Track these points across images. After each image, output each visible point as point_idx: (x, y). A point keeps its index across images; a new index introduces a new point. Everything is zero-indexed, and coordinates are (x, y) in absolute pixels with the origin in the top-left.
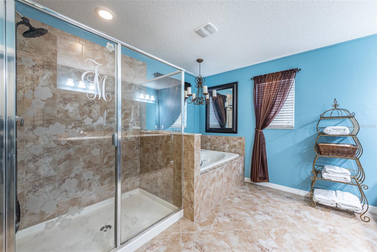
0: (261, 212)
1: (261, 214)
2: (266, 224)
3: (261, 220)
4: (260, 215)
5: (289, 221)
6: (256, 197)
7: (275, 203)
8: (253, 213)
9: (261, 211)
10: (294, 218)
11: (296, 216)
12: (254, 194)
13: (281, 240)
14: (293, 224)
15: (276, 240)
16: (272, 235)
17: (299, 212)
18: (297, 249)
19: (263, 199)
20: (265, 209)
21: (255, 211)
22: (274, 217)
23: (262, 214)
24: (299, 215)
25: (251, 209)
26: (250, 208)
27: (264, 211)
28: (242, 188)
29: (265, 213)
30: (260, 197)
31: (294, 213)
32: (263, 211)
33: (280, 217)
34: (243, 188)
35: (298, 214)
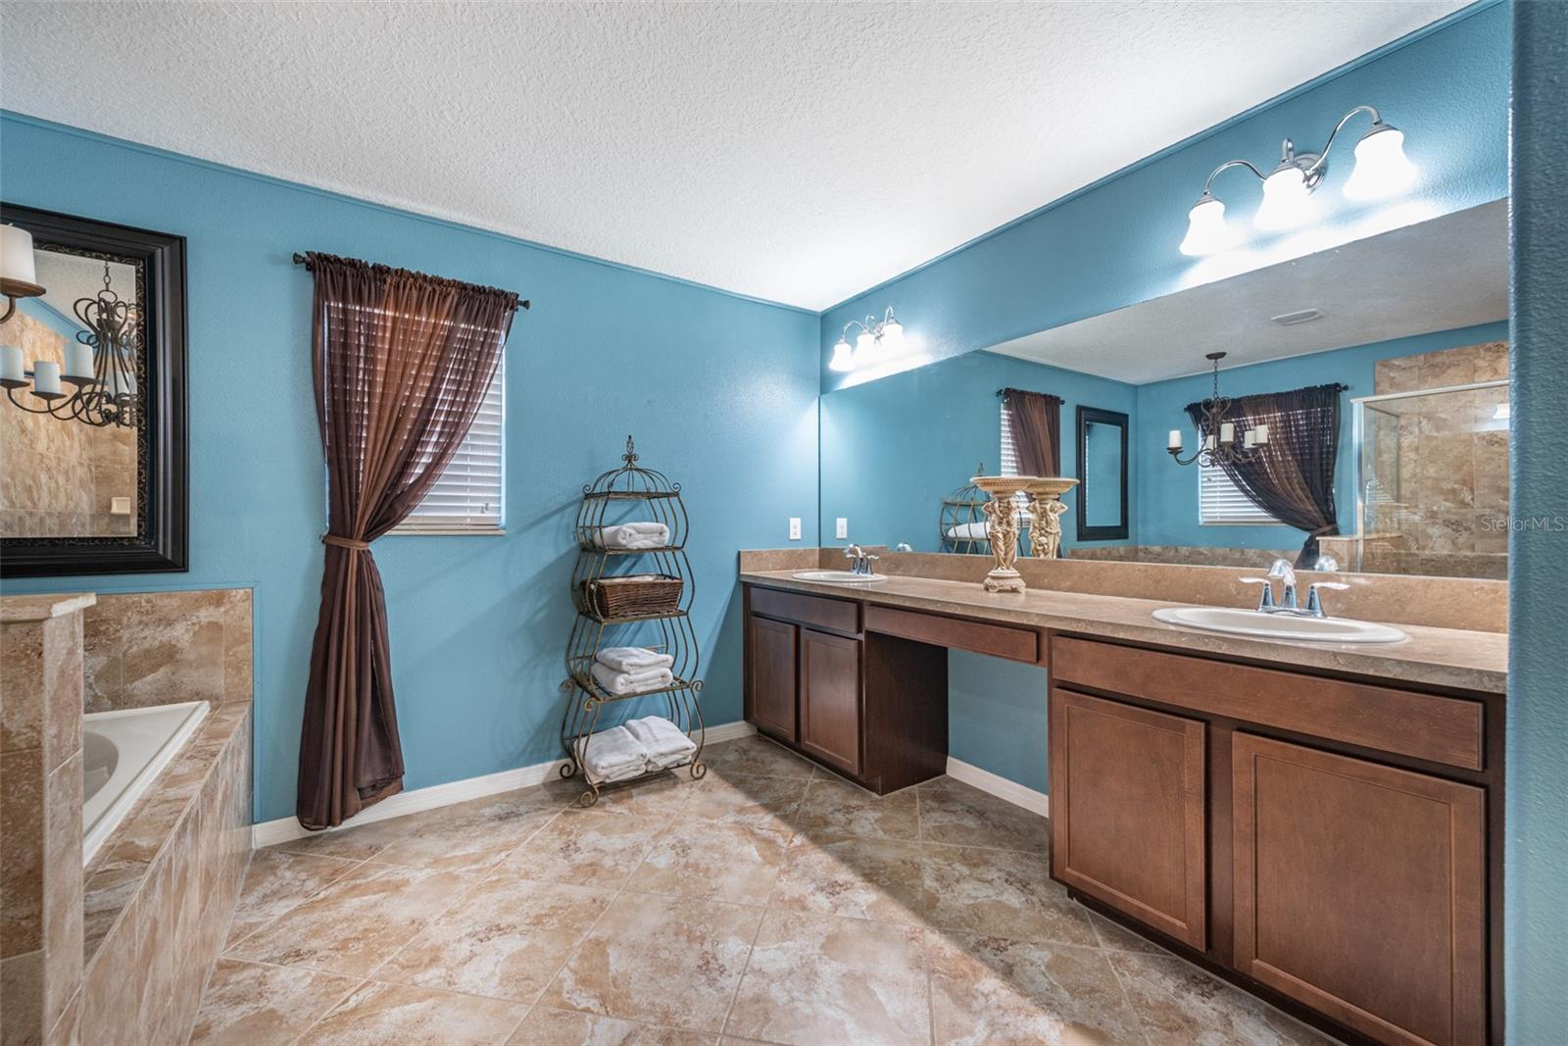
0: (464, 949)
1: (472, 955)
2: (528, 978)
3: (496, 980)
4: (470, 959)
5: (578, 903)
6: (383, 895)
7: (479, 866)
8: (440, 977)
9: (460, 940)
10: (580, 881)
11: (578, 868)
12: (360, 885)
13: (615, 987)
14: (594, 901)
15: (606, 1008)
16: (579, 1001)
17: (573, 847)
18: (671, 973)
19: (422, 883)
20: (469, 917)
21: (434, 960)
22: (526, 928)
23: (478, 948)
24: (584, 860)
25: (410, 964)
26: (403, 967)
27: (470, 929)
28: (265, 896)
29: (482, 936)
30: (406, 883)
31: (566, 861)
32: (471, 935)
33: (543, 908)
34: (274, 893)
35: (578, 858)
